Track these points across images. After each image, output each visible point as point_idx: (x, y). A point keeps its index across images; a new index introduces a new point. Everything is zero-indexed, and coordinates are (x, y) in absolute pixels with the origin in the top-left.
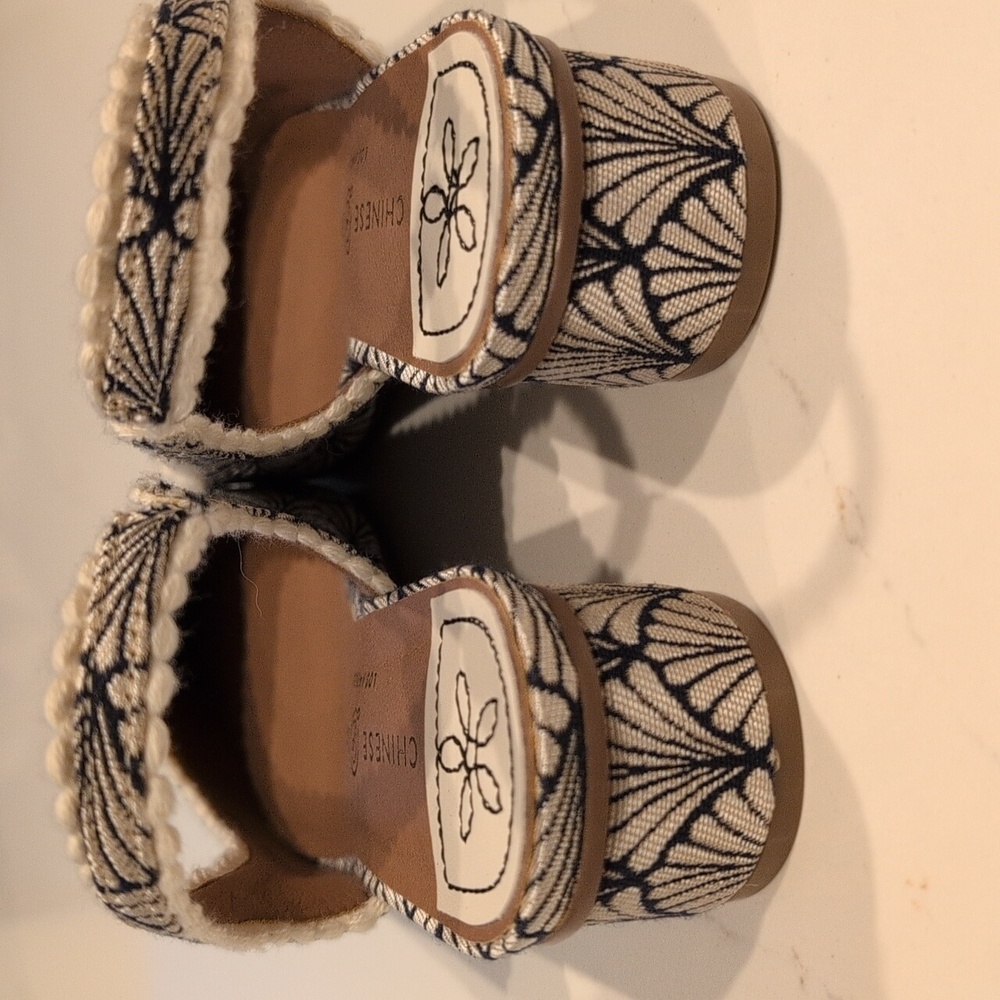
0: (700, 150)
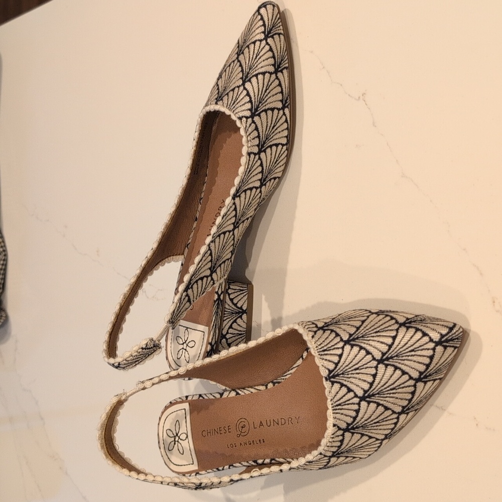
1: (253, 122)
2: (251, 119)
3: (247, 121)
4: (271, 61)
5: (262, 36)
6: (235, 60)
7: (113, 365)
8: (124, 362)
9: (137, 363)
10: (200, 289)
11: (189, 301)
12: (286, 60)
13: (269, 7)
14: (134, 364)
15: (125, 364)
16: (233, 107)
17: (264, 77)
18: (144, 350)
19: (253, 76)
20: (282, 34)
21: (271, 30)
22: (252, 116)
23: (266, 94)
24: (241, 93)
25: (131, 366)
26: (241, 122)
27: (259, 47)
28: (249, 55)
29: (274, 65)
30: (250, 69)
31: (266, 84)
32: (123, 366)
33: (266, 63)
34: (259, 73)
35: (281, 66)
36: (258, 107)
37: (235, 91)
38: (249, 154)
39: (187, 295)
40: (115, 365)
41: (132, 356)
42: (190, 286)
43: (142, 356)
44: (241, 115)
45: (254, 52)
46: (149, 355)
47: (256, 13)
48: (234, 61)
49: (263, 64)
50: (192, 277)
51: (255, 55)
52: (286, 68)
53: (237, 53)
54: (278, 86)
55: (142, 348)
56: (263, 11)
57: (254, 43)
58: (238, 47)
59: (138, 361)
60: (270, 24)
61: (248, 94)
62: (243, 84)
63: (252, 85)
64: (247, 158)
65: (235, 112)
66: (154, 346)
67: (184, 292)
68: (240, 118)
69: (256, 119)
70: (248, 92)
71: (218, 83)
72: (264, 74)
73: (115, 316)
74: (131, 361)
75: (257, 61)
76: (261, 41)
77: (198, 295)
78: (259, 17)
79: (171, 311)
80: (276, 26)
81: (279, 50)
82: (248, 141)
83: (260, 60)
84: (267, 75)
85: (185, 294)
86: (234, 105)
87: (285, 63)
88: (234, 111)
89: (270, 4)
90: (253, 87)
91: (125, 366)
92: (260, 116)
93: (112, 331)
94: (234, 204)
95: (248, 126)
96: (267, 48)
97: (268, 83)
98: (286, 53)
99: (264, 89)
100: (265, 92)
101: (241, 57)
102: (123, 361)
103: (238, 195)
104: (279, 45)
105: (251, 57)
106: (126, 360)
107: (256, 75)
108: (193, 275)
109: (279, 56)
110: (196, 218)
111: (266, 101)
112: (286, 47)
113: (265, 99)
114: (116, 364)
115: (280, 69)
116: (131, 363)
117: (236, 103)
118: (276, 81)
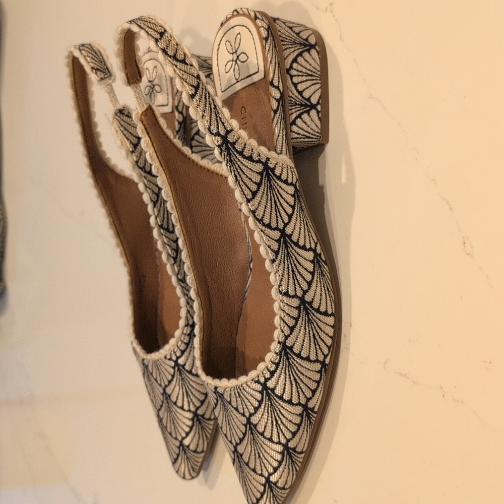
0: (301, 44)
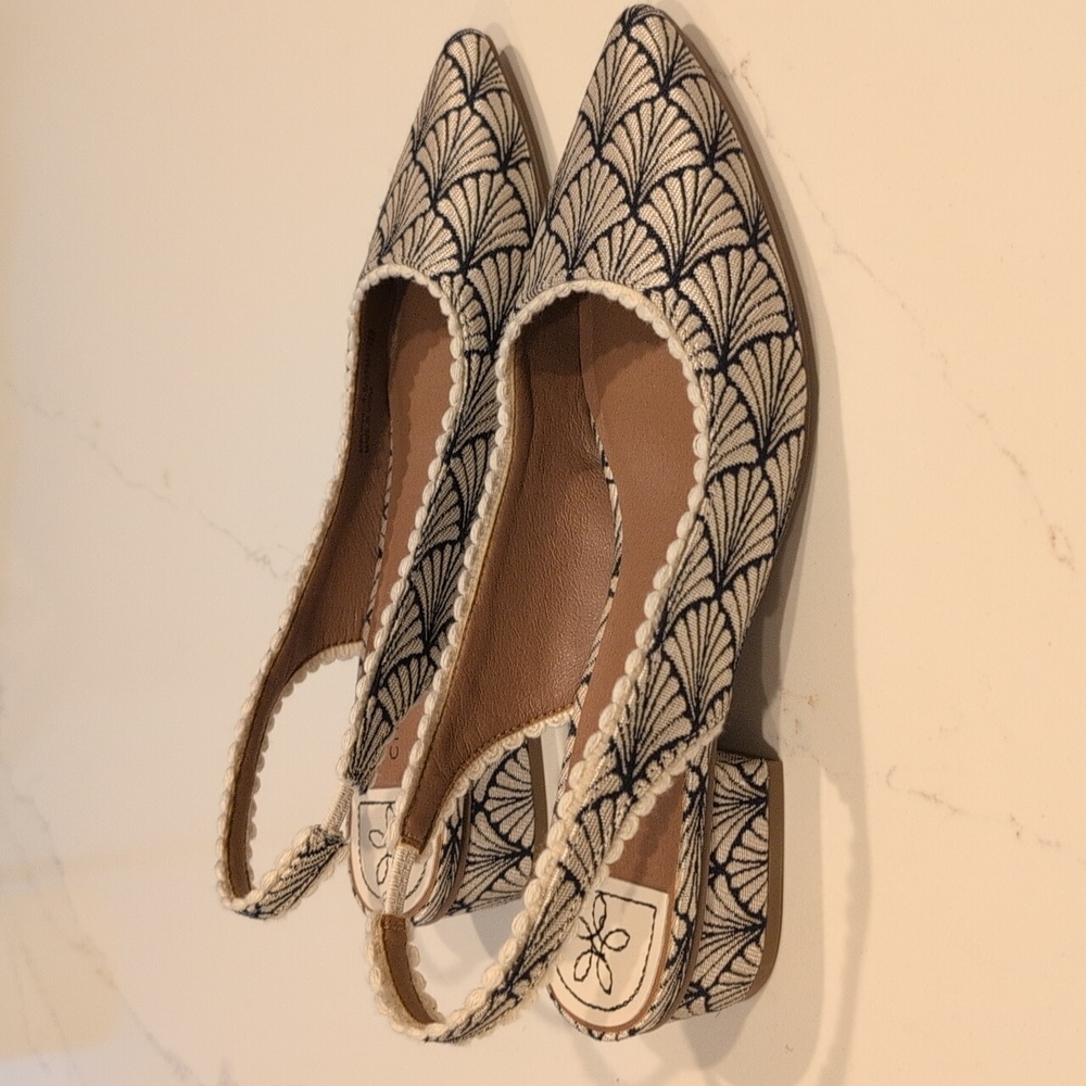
1: (467, 282)
2: (460, 276)
3: (452, 282)
4: (490, 147)
5: (461, 99)
6: (409, 165)
7: (245, 912)
8: (268, 897)
9: (298, 893)
10: (406, 688)
11: (386, 717)
12: (523, 143)
13: (469, 40)
14: (293, 898)
15: (271, 903)
16: (416, 257)
17: (478, 182)
18: (305, 859)
19: (453, 185)
20: (505, 90)
21: (478, 84)
22: (464, 269)
23: (487, 218)
24: (430, 227)
25: (287, 904)
26: (440, 284)
27: (458, 122)
28: (438, 143)
29: (497, 155)
30: (444, 172)
31: (484, 197)
32: (269, 909)
33: (477, 152)
34: (466, 177)
35: (513, 155)
36: (473, 248)
37: (416, 224)
38: (468, 354)
39: (378, 704)
40: (249, 910)
41: (281, 879)
42: (382, 682)
43: (304, 873)
44: (436, 270)
45: (447, 135)
46: (320, 869)
47: (440, 57)
48: (407, 169)
49: (471, 155)
50: (382, 659)
51: (451, 141)
52: (527, 160)
53: (412, 150)
54: (512, 198)
55: (301, 856)
56: (455, 49)
57: (446, 116)
58: (413, 138)
59: (300, 887)
60: (474, 72)
61: (447, 225)
62: (434, 206)
63: (454, 205)
64: (463, 363)
65: (422, 268)
66: (327, 844)
67: (369, 697)
68: (436, 278)
69: (473, 274)
70: (446, 220)
71: (381, 225)
72: (476, 175)
73: (228, 800)
74: (283, 893)
75: (458, 152)
76: (459, 109)
77: (406, 703)
78: (450, 62)
79: (348, 746)
80: (490, 76)
81: (503, 122)
82: (460, 326)
83: (463, 148)
84: (484, 178)
85: (371, 702)
86: (419, 253)
87: (522, 149)
88: (419, 266)
89: (470, 33)
90: (457, 206)
91: (273, 906)
92: (480, 268)
93: (229, 836)
94: (450, 473)
95: (456, 291)
96: (476, 121)
97: (489, 195)
98: (521, 130)
99: (482, 208)
100: (486, 212)
101: (422, 155)
102: (265, 896)
103: (454, 451)
104: (502, 112)
105: (443, 146)
106: (269, 893)
107: (460, 182)
108: (384, 655)
109: (505, 136)
110: (380, 551)
111: (491, 232)
112: (520, 118)
113: (488, 230)
114: (251, 909)
115: (511, 163)
116: (286, 897)
117: (422, 249)
118: (507, 187)
